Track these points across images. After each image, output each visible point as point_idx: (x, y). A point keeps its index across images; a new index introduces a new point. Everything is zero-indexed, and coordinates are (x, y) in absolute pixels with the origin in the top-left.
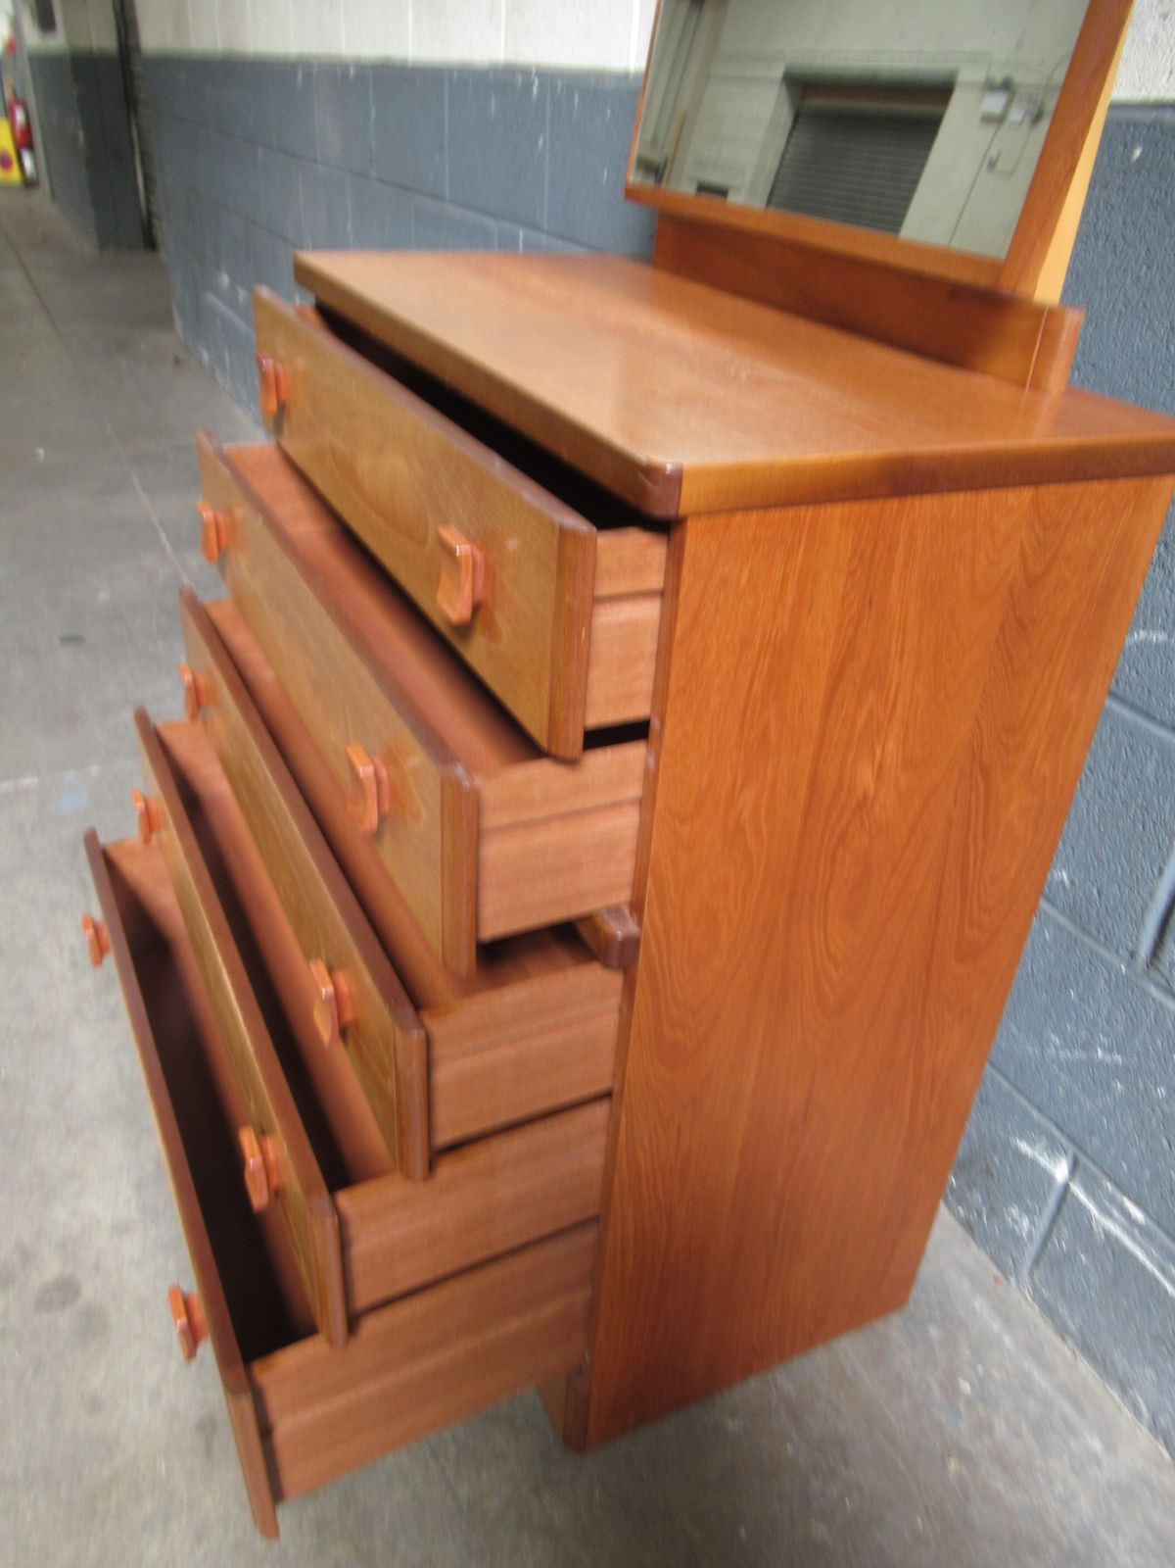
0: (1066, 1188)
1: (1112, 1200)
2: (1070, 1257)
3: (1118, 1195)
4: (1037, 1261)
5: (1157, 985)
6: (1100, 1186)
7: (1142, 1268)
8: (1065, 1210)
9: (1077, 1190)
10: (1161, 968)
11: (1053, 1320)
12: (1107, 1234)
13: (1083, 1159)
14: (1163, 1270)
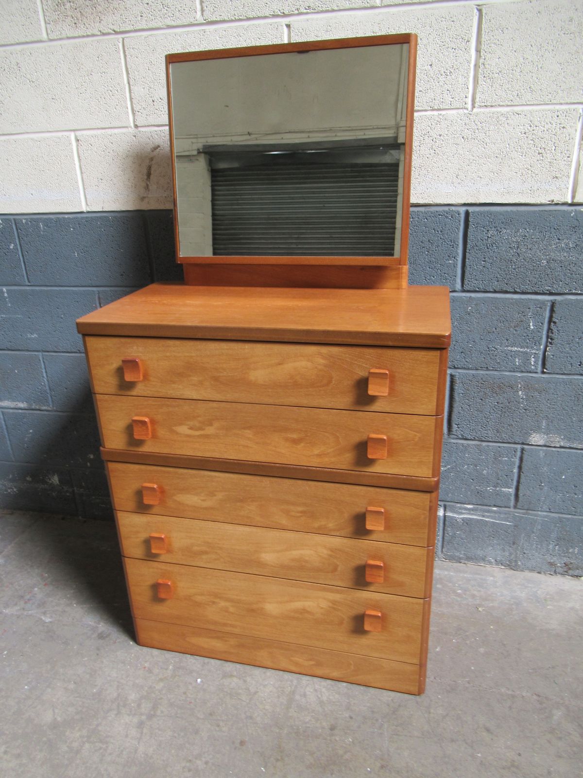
0: (445, 516)
1: (460, 508)
2: (454, 536)
3: (463, 506)
4: (443, 547)
5: (453, 439)
6: (456, 508)
7: (477, 520)
8: (447, 523)
9: (449, 514)
10: (453, 433)
11: (455, 559)
12: (463, 519)
13: (447, 504)
14: (483, 516)
